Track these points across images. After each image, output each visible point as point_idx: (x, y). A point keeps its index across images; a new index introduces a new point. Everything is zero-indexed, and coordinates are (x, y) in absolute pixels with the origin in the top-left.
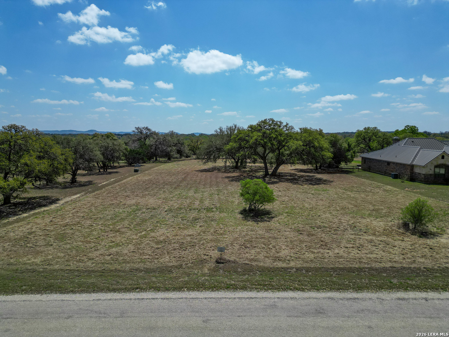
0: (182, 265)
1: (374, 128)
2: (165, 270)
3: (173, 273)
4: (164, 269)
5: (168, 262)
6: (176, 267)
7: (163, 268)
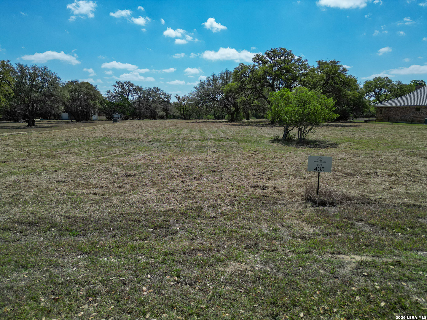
0: (202, 208)
1: (385, 78)
2: (144, 223)
3: (176, 233)
4: (139, 221)
5: (153, 202)
6: (183, 214)
7: (137, 217)
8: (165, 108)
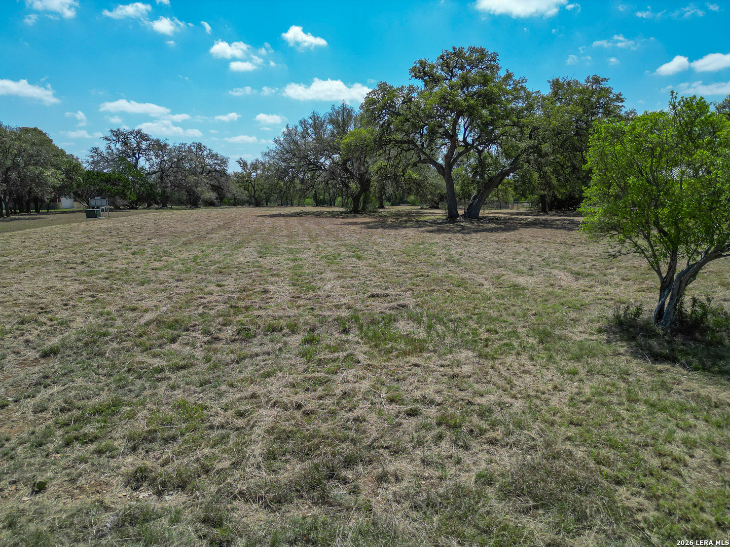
8: (216, 184)
